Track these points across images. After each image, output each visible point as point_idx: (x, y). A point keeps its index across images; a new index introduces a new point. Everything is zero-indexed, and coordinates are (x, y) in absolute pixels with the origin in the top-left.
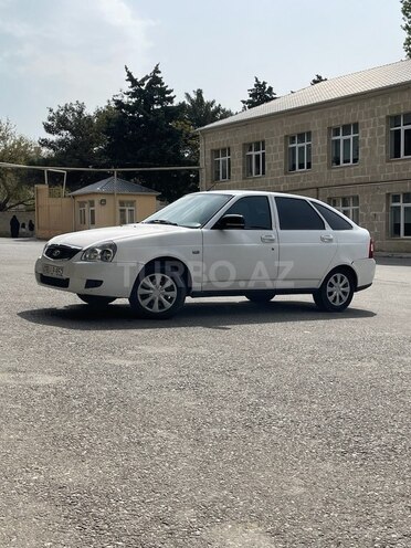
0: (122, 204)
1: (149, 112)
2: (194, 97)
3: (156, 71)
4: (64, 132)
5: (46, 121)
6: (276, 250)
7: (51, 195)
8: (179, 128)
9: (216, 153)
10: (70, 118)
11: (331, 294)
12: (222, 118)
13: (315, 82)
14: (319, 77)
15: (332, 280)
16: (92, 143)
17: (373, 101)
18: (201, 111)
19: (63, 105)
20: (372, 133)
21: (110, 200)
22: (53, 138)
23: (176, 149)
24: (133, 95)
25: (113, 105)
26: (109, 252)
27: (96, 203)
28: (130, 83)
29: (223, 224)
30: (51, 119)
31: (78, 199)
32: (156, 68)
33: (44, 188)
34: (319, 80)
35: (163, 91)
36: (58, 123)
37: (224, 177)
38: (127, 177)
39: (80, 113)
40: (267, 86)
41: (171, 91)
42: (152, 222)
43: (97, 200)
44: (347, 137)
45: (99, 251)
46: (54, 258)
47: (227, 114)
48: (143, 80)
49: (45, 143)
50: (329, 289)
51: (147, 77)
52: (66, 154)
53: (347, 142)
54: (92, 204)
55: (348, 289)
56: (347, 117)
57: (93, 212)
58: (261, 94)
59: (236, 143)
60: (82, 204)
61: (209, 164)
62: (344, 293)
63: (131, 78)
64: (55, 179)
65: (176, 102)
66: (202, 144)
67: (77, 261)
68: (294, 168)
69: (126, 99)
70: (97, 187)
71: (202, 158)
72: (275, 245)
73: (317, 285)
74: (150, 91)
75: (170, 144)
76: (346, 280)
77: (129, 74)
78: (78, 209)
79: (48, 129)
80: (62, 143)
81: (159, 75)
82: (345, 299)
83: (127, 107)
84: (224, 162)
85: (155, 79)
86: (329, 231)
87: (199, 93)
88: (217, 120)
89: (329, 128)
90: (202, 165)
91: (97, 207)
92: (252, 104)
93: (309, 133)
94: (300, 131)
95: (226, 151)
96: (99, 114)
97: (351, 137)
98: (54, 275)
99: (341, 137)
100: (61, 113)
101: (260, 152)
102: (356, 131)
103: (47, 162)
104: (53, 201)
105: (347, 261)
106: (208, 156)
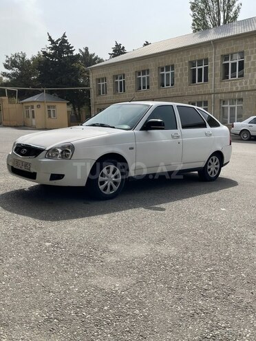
0: (49, 107)
1: (61, 58)
2: (84, 51)
3: (64, 36)
4: (15, 69)
5: (5, 62)
6: (181, 144)
7: (10, 102)
8: (77, 66)
9: (98, 80)
10: (18, 61)
11: (210, 170)
12: (99, 62)
13: (145, 45)
14: (147, 42)
15: (210, 161)
16: (31, 75)
17: (181, 53)
18: (88, 59)
19: (14, 54)
20: (181, 71)
21: (42, 105)
22: (9, 72)
23: (77, 78)
24: (52, 49)
25: (41, 54)
26: (68, 151)
27: (35, 107)
28: (50, 42)
29: (148, 126)
30: (7, 61)
31: (24, 105)
32: (64, 34)
33: (6, 98)
34: (147, 44)
35: (68, 47)
36: (11, 64)
37: (103, 93)
38: (50, 92)
39: (23, 58)
40: (122, 46)
41: (73, 47)
42: (94, 125)
43: (35, 105)
44: (168, 72)
45: (60, 151)
46: (22, 155)
47: (101, 61)
48: (57, 41)
49: (5, 74)
50: (209, 167)
51: (59, 40)
52: (17, 80)
53: (168, 75)
54: (32, 107)
55: (218, 166)
56: (168, 62)
57: (33, 112)
58: (119, 50)
59: (109, 75)
60: (27, 107)
61: (95, 86)
62: (216, 168)
63: (50, 39)
64: (11, 94)
65: (75, 53)
66: (91, 75)
67: (42, 159)
68: (140, 89)
69: (48, 51)
70: (35, 98)
71: (91, 83)
72: (180, 140)
73: (202, 165)
74: (61, 47)
75: (73, 75)
76: (218, 160)
77: (50, 37)
78: (25, 110)
79: (6, 67)
80: (14, 75)
81: (66, 39)
82: (217, 172)
83: (49, 55)
84: (103, 85)
85: (64, 41)
86: (209, 129)
87: (87, 49)
88: (96, 64)
89: (159, 68)
90: (91, 86)
91: (35, 109)
92: (114, 55)
93: (148, 70)
94: (143, 69)
95: (104, 79)
96: (33, 59)
97: (170, 72)
98: (23, 168)
99: (165, 72)
100: (13, 58)
101: (122, 80)
102: (173, 69)
103: (6, 84)
104: (11, 106)
105: (219, 148)
106: (95, 82)
